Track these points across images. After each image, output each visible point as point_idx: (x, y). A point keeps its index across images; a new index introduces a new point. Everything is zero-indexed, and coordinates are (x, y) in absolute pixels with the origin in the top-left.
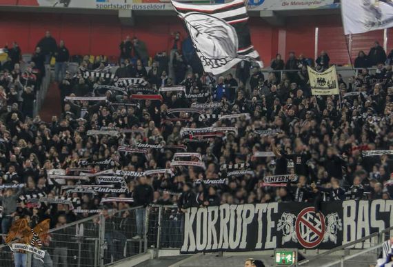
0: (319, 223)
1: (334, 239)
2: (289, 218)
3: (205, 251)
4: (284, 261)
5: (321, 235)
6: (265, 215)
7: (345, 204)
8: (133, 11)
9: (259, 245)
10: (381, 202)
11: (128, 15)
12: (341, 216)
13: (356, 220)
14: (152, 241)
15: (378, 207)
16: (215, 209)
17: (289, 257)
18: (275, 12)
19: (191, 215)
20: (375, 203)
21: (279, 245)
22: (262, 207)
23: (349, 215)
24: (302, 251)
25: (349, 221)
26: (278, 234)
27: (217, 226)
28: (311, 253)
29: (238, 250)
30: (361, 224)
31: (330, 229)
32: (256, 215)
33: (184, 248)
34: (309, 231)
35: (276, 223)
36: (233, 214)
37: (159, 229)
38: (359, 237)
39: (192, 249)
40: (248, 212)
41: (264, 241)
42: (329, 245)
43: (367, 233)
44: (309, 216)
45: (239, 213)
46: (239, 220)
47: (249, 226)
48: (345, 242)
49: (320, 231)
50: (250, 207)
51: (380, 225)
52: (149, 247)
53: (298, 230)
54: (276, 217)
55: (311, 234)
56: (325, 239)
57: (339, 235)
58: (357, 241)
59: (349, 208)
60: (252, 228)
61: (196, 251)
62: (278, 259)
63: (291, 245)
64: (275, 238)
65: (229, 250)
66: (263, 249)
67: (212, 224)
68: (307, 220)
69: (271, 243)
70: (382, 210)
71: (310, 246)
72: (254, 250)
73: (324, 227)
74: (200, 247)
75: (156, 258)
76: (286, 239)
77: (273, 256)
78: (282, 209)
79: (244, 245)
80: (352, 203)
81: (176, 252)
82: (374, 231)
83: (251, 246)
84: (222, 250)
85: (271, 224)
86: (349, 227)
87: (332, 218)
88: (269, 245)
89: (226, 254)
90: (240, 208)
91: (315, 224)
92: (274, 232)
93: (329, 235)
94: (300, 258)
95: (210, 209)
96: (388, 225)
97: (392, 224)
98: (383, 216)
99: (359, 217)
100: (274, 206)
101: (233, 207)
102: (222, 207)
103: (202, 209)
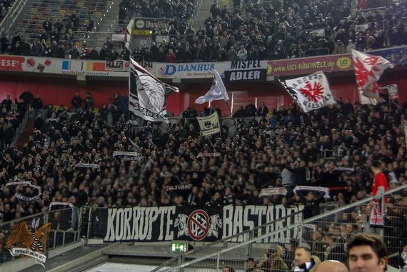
0: (205, 222)
1: (216, 234)
2: (183, 218)
3: (121, 241)
4: (178, 250)
5: (206, 231)
6: (166, 215)
7: (225, 208)
8: (87, 77)
9: (161, 238)
10: (252, 207)
11: (83, 78)
12: (221, 217)
13: (233, 221)
14: (84, 233)
15: (250, 211)
16: (129, 209)
17: (181, 247)
18: (182, 80)
19: (112, 213)
20: (247, 208)
21: (176, 238)
22: (164, 210)
23: (228, 216)
24: (192, 243)
25: (227, 221)
26: (175, 229)
27: (131, 223)
28: (198, 244)
29: (145, 240)
30: (236, 223)
31: (213, 226)
32: (160, 215)
33: (106, 239)
34: (197, 228)
35: (174, 221)
36: (143, 214)
37: (89, 224)
38: (235, 233)
39: (112, 239)
40: (154, 213)
41: (164, 234)
42: (212, 239)
43: (241, 231)
44: (198, 216)
45: (147, 214)
46: (147, 219)
47: (153, 223)
48: (224, 237)
49: (205, 228)
50: (155, 209)
51: (251, 224)
52: (81, 237)
53: (189, 227)
54: (174, 217)
55: (199, 230)
56: (210, 234)
57: (220, 231)
58: (233, 236)
59: (228, 211)
60: (156, 225)
61: (115, 241)
62: (174, 248)
63: (184, 238)
64: (172, 232)
65: (139, 241)
66: (164, 240)
67: (127, 221)
68: (196, 219)
69: (170, 237)
70: (252, 213)
71: (197, 239)
72: (157, 240)
73: (208, 225)
74: (118, 238)
75: (86, 245)
76: (180, 233)
77: (171, 246)
78: (179, 211)
79: (149, 237)
80: (230, 207)
81: (100, 241)
82: (246, 228)
83: (155, 238)
84: (134, 241)
85: (170, 222)
86: (227, 225)
87: (214, 218)
88: (168, 237)
89: (136, 244)
90: (148, 209)
91: (202, 222)
92: (172, 227)
93: (212, 231)
94: (190, 248)
95: (126, 210)
96: (256, 224)
97: (260, 224)
98: (253, 218)
99: (235, 218)
100: (173, 208)
101: (143, 209)
102: (135, 209)
103: (121, 210)
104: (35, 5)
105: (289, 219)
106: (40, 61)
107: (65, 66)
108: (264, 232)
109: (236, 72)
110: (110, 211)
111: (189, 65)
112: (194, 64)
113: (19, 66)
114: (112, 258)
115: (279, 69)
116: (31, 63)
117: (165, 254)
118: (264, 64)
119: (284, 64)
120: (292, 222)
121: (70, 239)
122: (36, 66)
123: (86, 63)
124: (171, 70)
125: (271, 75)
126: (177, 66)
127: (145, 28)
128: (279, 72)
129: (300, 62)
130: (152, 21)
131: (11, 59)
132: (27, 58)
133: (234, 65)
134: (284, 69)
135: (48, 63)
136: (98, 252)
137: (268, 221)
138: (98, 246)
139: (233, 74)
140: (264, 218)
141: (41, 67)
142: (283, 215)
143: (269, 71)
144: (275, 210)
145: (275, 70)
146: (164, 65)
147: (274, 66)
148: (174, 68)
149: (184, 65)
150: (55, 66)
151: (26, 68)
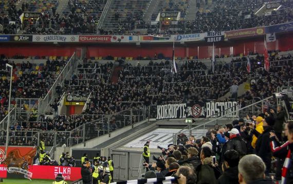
0: (199, 110)
1: (204, 114)
2: (190, 108)
3: (164, 119)
4: (188, 122)
5: (200, 113)
6: (182, 107)
7: (207, 104)
9: (181, 117)
10: (218, 103)
11: (139, 44)
12: (206, 107)
14: (147, 116)
15: (217, 104)
16: (166, 105)
17: (190, 121)
18: (185, 42)
19: (159, 108)
20: (216, 103)
21: (187, 117)
22: (181, 105)
23: (208, 107)
24: (194, 119)
25: (208, 109)
26: (186, 113)
27: (168, 111)
28: (196, 119)
29: (174, 118)
30: (212, 110)
31: (203, 112)
32: (179, 109)
33: (157, 118)
34: (196, 112)
35: (186, 110)
36: (172, 107)
39: (160, 118)
41: (182, 115)
42: (202, 117)
43: (214, 113)
44: (196, 107)
45: (174, 107)
46: (174, 109)
48: (207, 116)
50: (177, 105)
51: (217, 110)
52: (146, 118)
53: (192, 112)
54: (185, 108)
56: (201, 115)
57: (206, 113)
60: (178, 112)
61: (161, 119)
62: (186, 121)
63: (190, 117)
65: (171, 118)
67: (166, 110)
68: (195, 109)
69: (184, 116)
71: (196, 117)
73: (201, 111)
74: (162, 118)
75: (149, 121)
76: (189, 115)
78: (188, 105)
79: (176, 117)
80: (209, 103)
81: (155, 119)
82: (216, 112)
83: (178, 117)
85: (184, 110)
86: (208, 111)
87: (203, 108)
88: (184, 117)
89: (170, 120)
90: (174, 105)
92: (185, 112)
93: (202, 114)
94: (194, 121)
95: (165, 105)
96: (220, 110)
97: (222, 110)
98: (219, 107)
99: (211, 107)
100: (185, 104)
101: (172, 105)
102: (169, 105)
103: (163, 106)
104: (113, 8)
105: (234, 108)
106: (119, 37)
107: (131, 38)
108: (224, 114)
109: (210, 38)
110: (158, 106)
111: (188, 35)
112: (190, 35)
113: (109, 40)
114: (160, 126)
115: (230, 35)
116: (115, 38)
117: (183, 124)
118: (223, 33)
119: (232, 33)
120: (235, 110)
121: (141, 119)
122: (117, 39)
123: (139, 36)
124: (179, 38)
125: (226, 38)
126: (182, 36)
127: (166, 17)
128: (230, 37)
129: (239, 31)
130: (169, 13)
131: (106, 37)
132: (112, 36)
133: (209, 34)
134: (232, 35)
135: (122, 38)
136: (154, 124)
137: (225, 109)
138: (154, 122)
139: (209, 39)
140: (223, 107)
141: (119, 40)
142: (231, 106)
143: (225, 36)
144: (228, 104)
145: (228, 35)
146: (176, 36)
147: (227, 34)
148: (181, 37)
149: (186, 35)
150: (126, 39)
151: (112, 41)
